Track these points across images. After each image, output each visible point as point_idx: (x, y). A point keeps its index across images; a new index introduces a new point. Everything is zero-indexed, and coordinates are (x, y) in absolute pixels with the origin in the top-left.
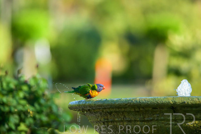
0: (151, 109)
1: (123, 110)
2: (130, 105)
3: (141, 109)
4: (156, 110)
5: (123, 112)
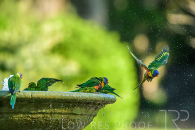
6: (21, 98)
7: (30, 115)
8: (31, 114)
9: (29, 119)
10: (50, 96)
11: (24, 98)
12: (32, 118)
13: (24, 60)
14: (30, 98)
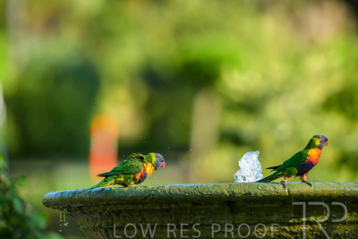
0: (189, 205)
1: (140, 207)
2: (153, 199)
3: (173, 206)
4: (200, 207)
5: (140, 211)
6: (270, 196)
7: (287, 228)
8: (289, 224)
9: (284, 234)
10: (323, 191)
11: (275, 196)
12: (291, 233)
13: (273, 125)
14: (286, 196)
